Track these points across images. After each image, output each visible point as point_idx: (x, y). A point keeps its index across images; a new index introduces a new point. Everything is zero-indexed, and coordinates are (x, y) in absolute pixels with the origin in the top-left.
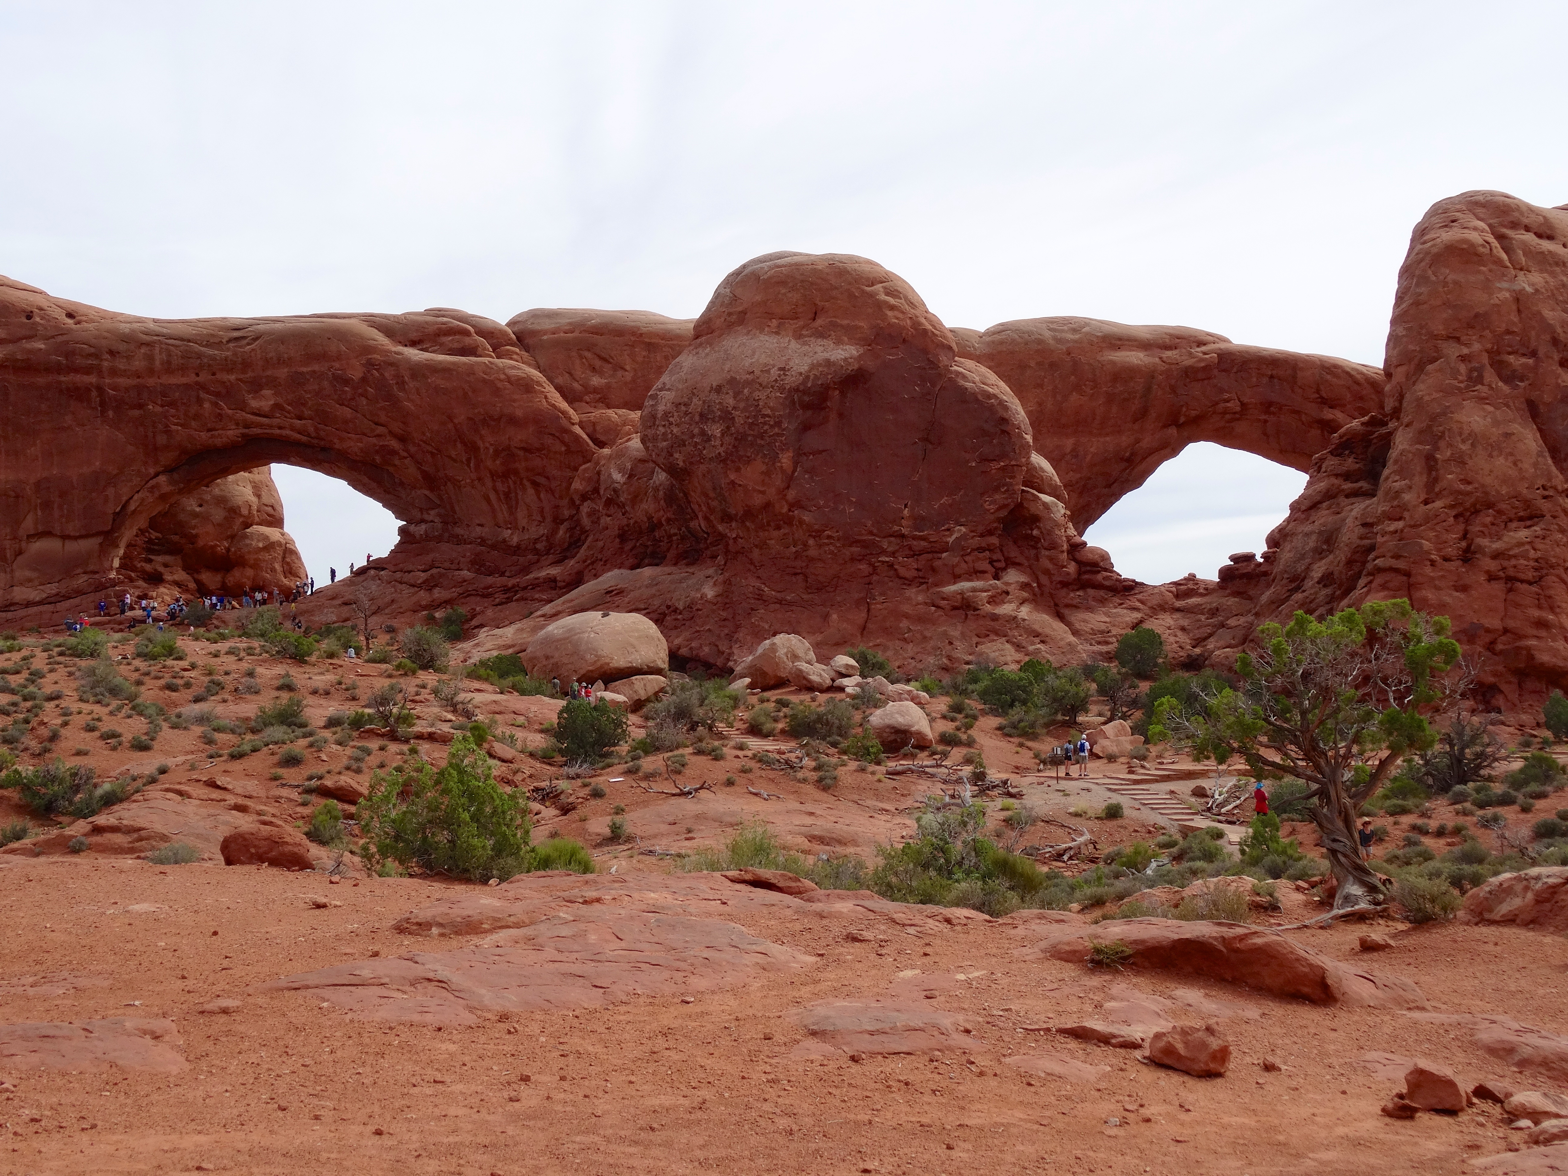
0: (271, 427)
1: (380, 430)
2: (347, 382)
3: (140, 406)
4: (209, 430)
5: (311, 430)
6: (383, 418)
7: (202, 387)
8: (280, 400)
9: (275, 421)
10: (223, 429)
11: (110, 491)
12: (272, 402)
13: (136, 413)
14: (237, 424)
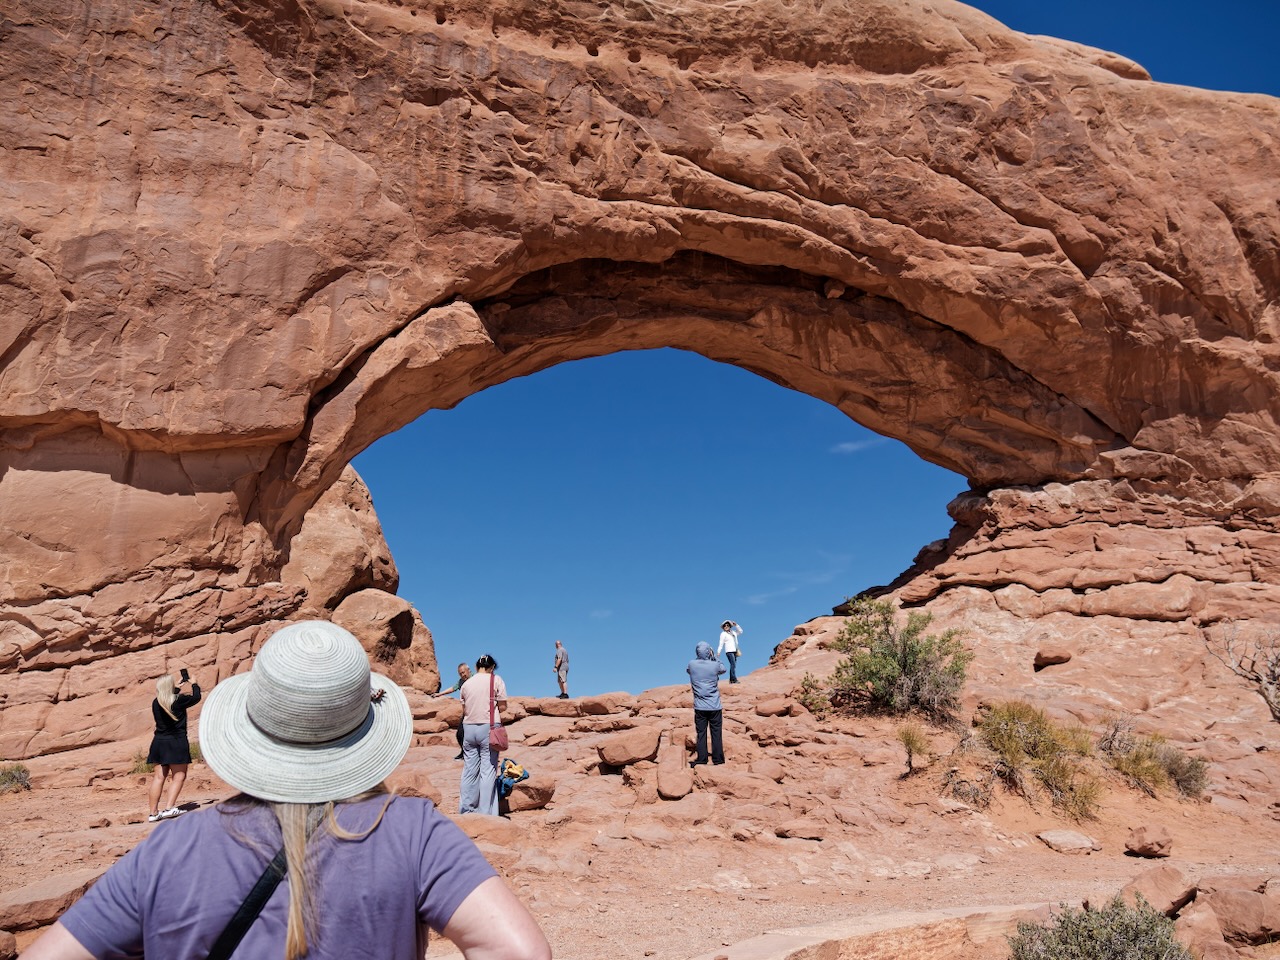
0: (761, 209)
1: (1035, 234)
2: (965, 113)
3: (435, 96)
4: (606, 196)
5: (855, 228)
6: (1047, 208)
7: (601, 80)
8: (795, 144)
9: (773, 198)
10: (642, 197)
11: (317, 315)
12: (773, 146)
13: (422, 110)
14: (677, 193)
